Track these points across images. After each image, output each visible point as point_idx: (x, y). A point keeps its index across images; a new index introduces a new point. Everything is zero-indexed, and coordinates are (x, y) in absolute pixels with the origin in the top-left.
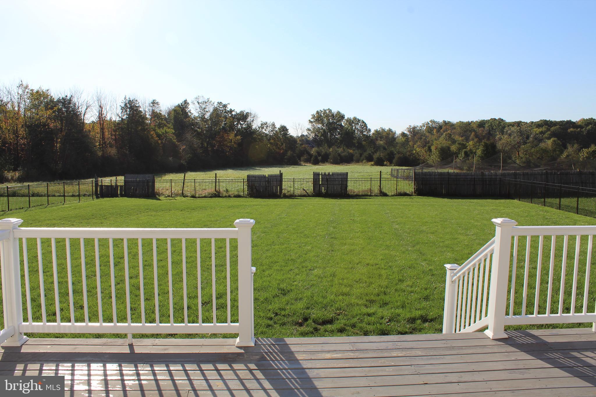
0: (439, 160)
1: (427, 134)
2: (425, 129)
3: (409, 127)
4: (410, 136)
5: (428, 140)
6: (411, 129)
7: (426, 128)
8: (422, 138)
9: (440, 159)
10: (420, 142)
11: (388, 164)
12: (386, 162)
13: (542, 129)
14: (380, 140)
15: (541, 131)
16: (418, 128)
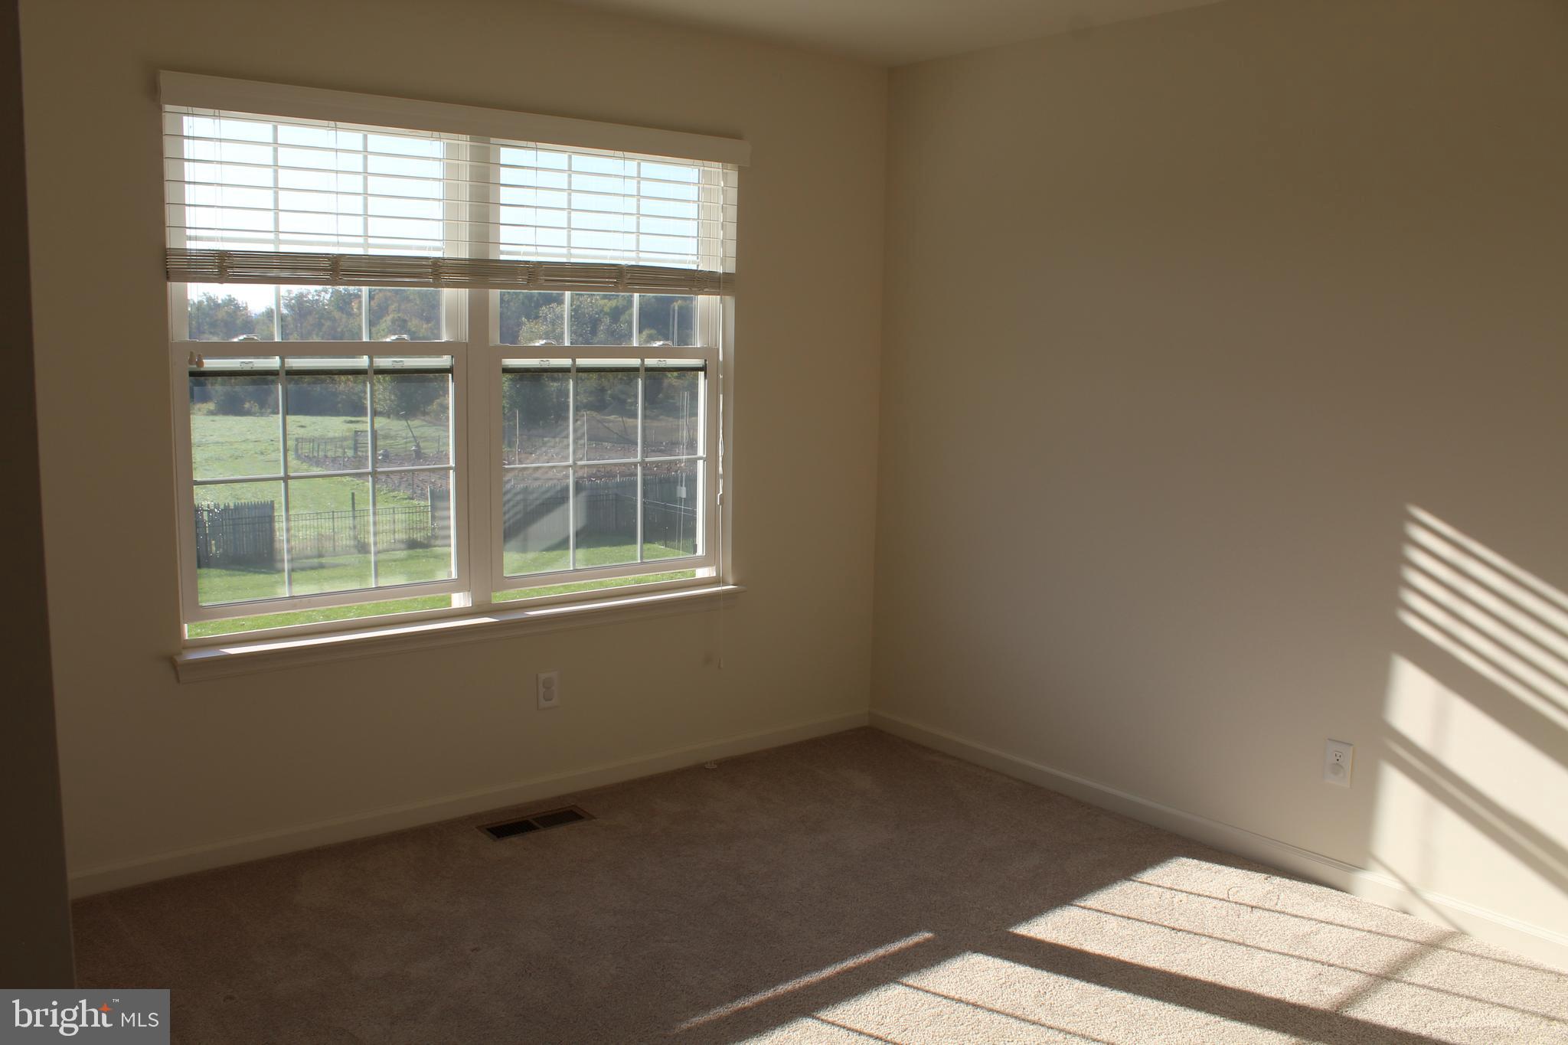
0: (393, 397)
1: (337, 314)
2: (330, 300)
3: (287, 294)
4: (289, 319)
5: (339, 330)
6: (292, 299)
7: (331, 297)
8: (323, 325)
9: (396, 395)
10: (317, 335)
11: (256, 408)
12: (250, 402)
13: (618, 301)
14: (211, 333)
15: (614, 305)
16: (310, 297)
